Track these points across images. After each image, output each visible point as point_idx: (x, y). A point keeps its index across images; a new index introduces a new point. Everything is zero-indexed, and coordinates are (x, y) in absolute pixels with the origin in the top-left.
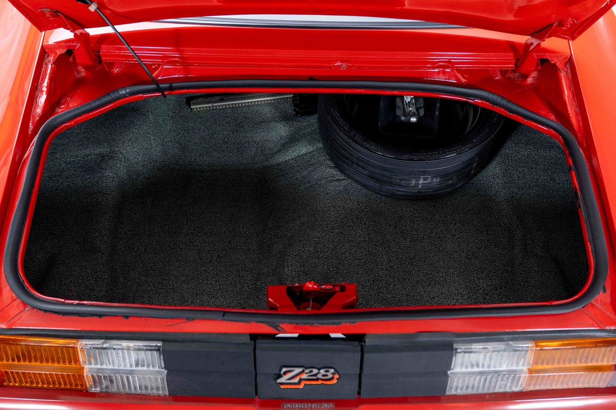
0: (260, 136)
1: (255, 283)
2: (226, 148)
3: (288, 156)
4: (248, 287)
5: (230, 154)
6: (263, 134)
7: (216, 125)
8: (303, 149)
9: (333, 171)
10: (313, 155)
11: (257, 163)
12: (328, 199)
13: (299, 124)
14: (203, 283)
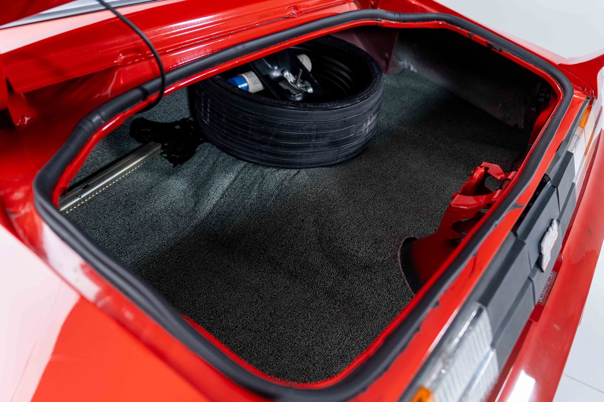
0: (160, 203)
1: (335, 301)
2: (137, 234)
3: (213, 198)
4: (335, 308)
5: (147, 237)
6: (162, 199)
7: (100, 219)
8: (223, 182)
9: (283, 172)
10: (242, 178)
11: (184, 229)
12: (311, 189)
13: (189, 170)
14: (295, 343)
